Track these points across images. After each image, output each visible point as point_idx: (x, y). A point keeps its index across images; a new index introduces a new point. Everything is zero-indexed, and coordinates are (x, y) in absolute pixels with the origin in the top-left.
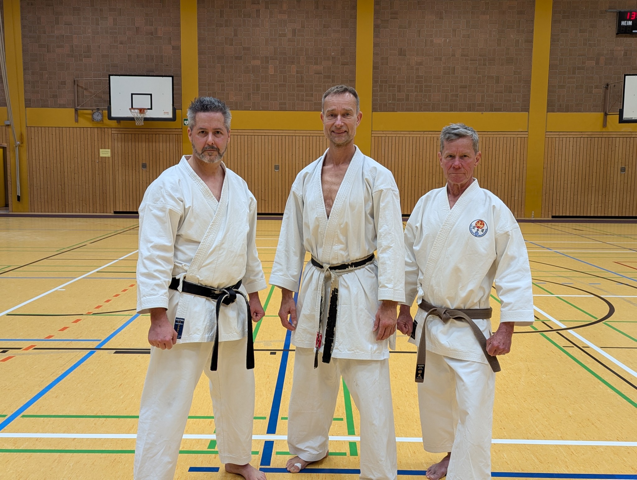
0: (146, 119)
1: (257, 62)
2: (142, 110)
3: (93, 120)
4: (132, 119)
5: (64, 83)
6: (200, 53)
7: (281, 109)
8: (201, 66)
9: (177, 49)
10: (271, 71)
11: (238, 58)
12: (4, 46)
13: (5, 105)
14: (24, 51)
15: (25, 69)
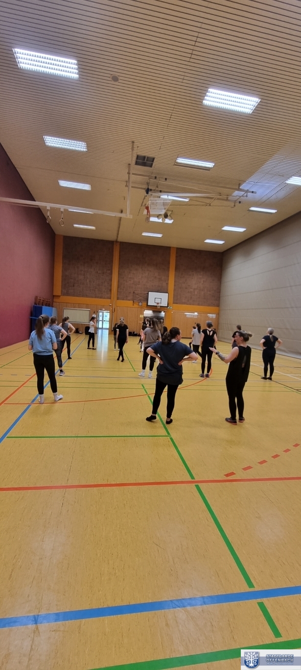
0: (161, 306)
1: (192, 290)
2: (158, 303)
3: (138, 304)
4: (155, 306)
5: (130, 293)
6: (175, 286)
7: (198, 305)
8: (174, 290)
9: (167, 284)
10: (196, 293)
11: (186, 288)
12: (111, 280)
13: (110, 299)
14: (118, 281)
15: (118, 287)
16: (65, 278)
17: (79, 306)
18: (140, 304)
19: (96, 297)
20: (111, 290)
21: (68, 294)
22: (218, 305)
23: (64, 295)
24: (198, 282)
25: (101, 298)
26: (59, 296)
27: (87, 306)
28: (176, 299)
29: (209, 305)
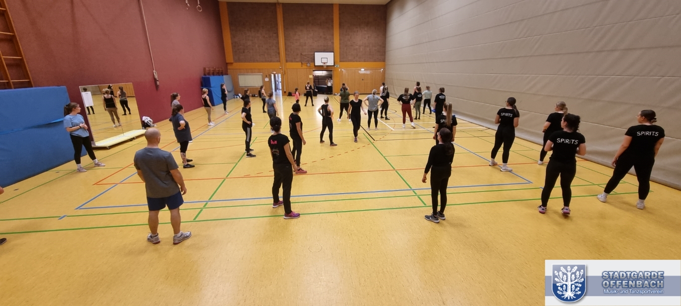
0: (327, 66)
1: (357, 47)
2: (324, 63)
3: (307, 66)
4: (323, 66)
5: (297, 54)
6: (340, 44)
7: (365, 61)
8: (340, 48)
9: (333, 43)
10: (361, 50)
11: (352, 46)
12: (278, 43)
13: (280, 62)
14: (285, 44)
15: (286, 50)
16: (235, 45)
17: (252, 71)
18: (308, 65)
19: (266, 61)
20: (279, 53)
21: (239, 60)
22: (384, 60)
23: (236, 62)
24: (362, 38)
25: (271, 61)
26: (232, 63)
27: (259, 71)
28: (342, 57)
29: (375, 61)
